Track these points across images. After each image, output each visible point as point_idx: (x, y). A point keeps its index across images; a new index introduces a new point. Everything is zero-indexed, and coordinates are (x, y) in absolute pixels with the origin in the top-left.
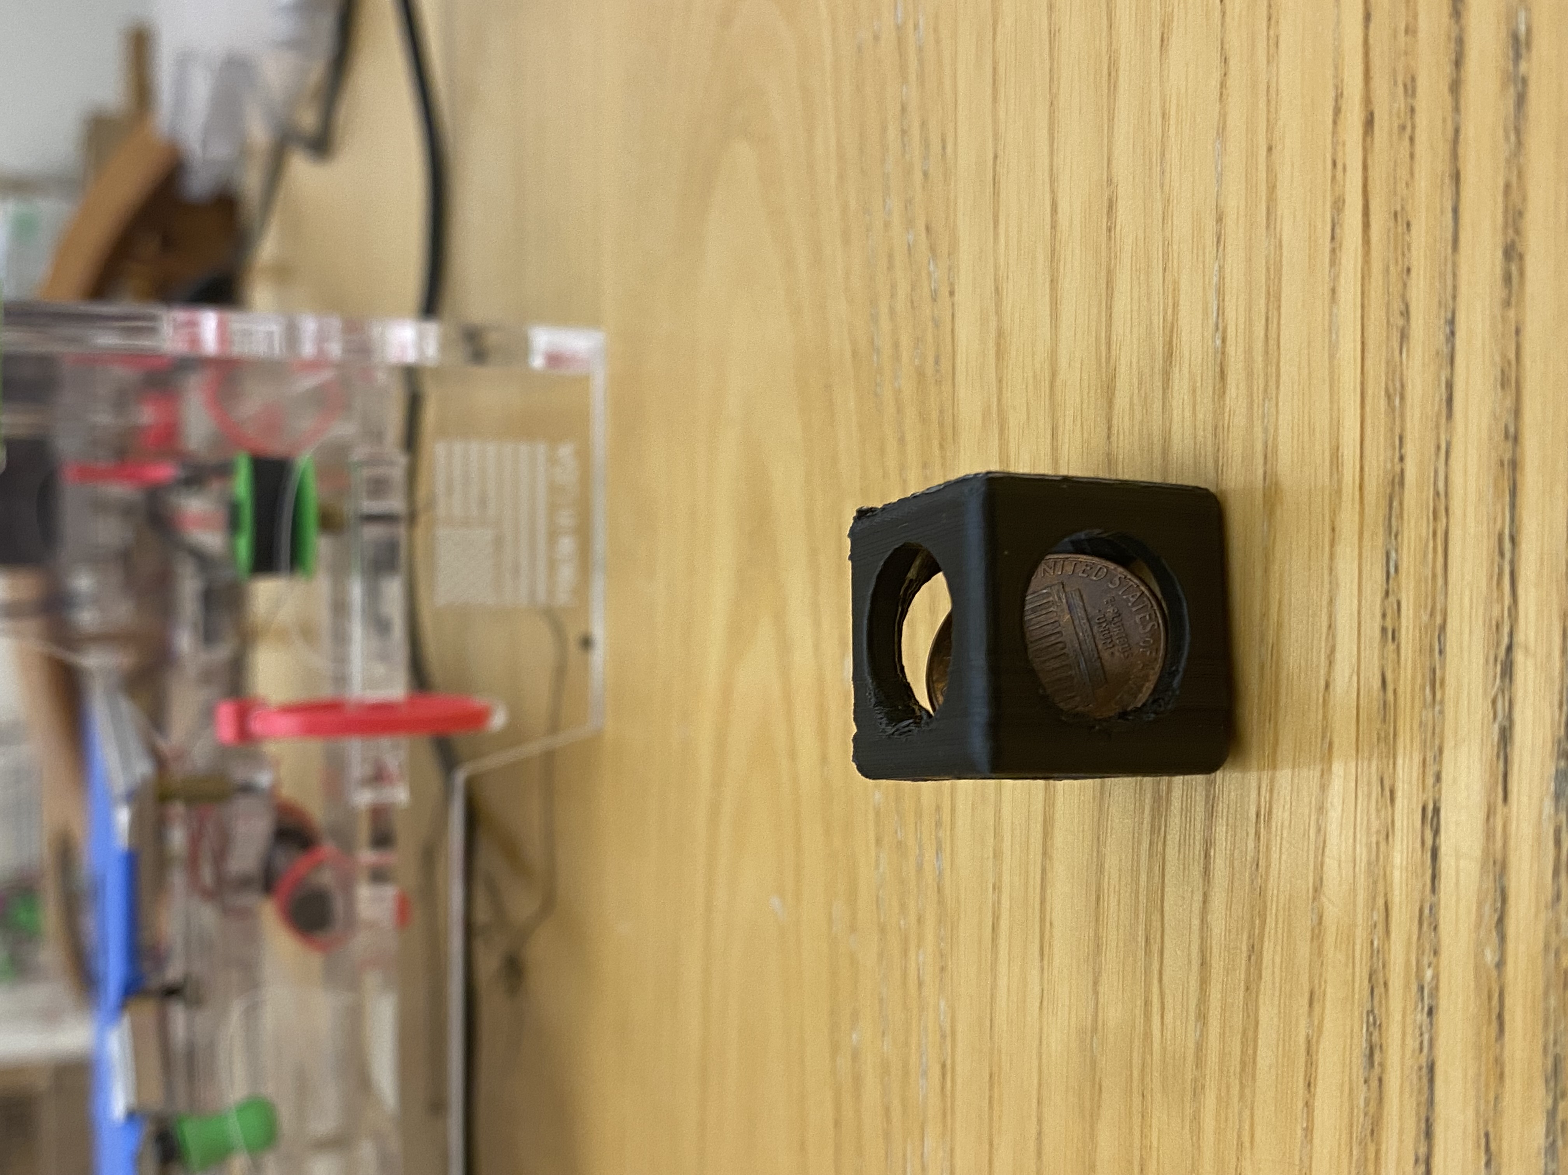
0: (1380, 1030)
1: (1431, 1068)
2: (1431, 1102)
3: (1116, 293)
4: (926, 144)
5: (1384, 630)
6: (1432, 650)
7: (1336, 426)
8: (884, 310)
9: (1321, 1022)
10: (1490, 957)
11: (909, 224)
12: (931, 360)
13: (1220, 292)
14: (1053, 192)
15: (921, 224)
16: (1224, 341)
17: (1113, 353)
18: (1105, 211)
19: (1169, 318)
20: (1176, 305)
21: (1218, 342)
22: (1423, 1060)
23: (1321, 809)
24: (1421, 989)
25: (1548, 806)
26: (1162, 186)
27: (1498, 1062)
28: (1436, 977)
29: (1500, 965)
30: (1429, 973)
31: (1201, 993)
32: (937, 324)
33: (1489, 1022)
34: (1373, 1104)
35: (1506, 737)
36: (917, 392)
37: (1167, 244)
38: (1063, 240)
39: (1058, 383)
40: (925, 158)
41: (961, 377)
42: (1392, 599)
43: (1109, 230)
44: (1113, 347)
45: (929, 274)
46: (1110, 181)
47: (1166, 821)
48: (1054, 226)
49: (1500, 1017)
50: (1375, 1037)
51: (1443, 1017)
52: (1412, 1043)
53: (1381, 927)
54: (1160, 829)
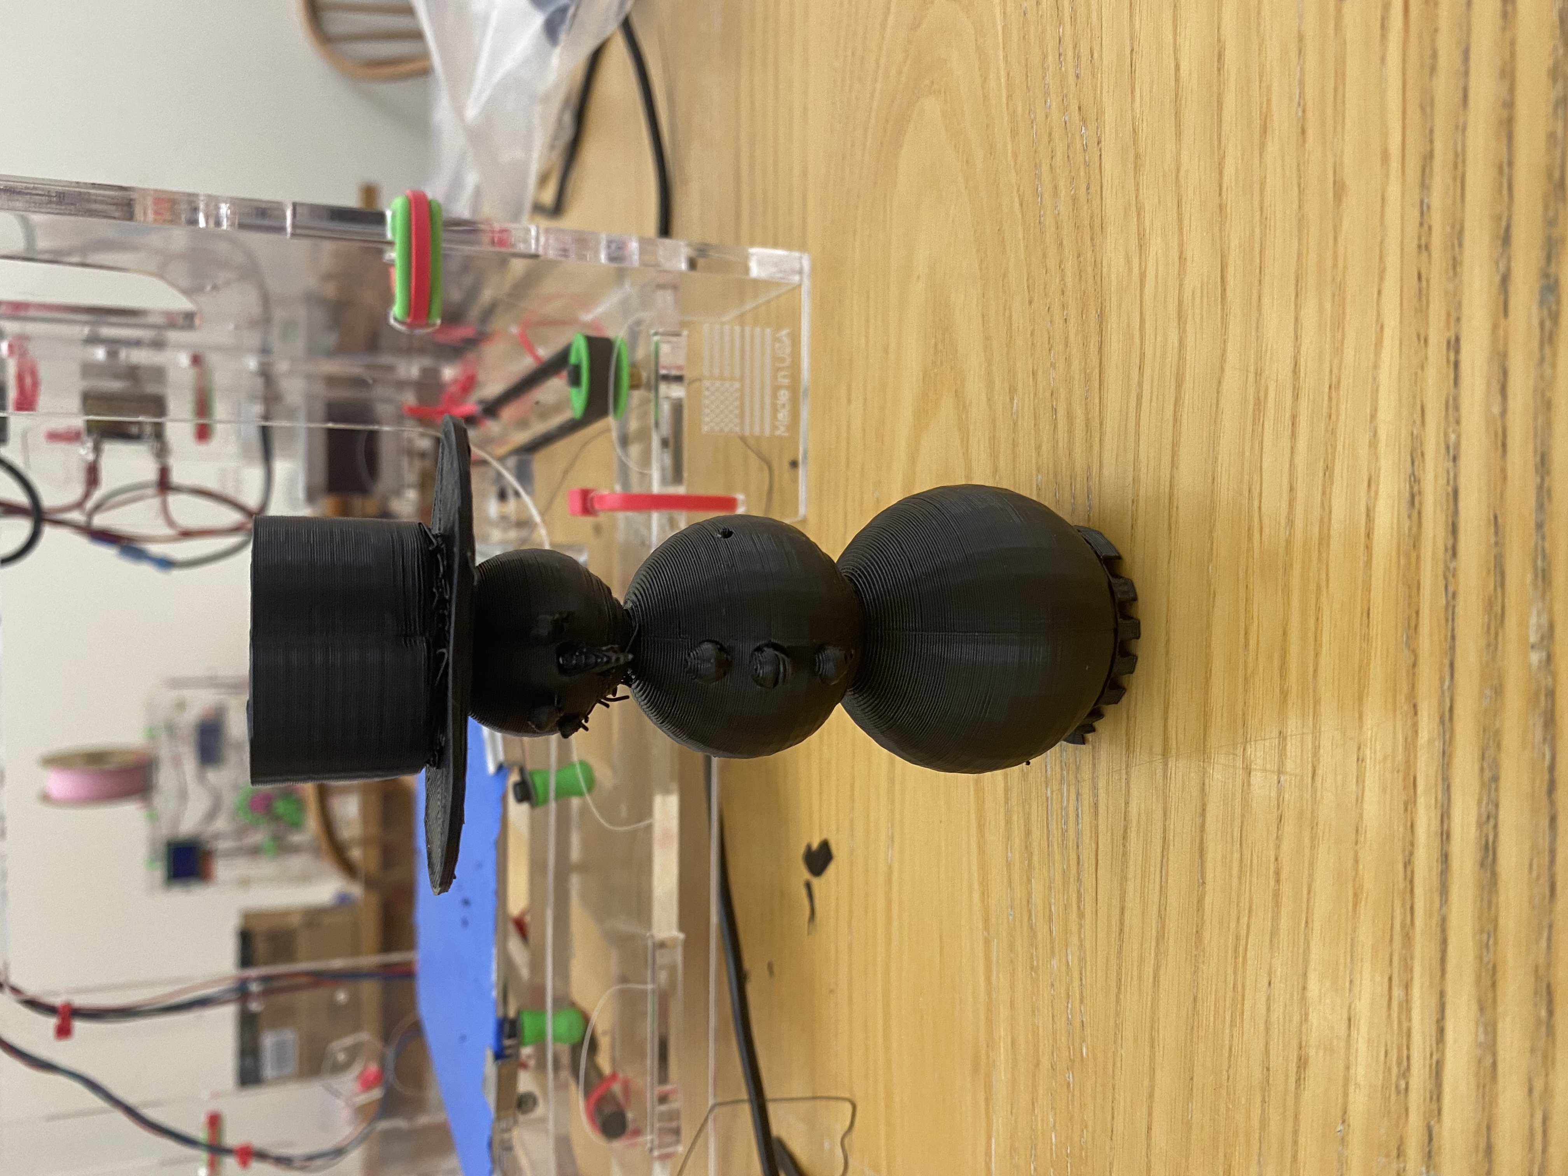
0: (1419, 484)
1: (1456, 492)
2: (1456, 512)
3: (1224, 107)
4: (1077, 57)
5: (1419, 246)
6: (1453, 245)
7: (1385, 136)
8: (1045, 168)
9: (1377, 493)
10: (1496, 410)
11: (1065, 109)
12: (1083, 188)
13: (1302, 84)
14: (1176, 59)
15: (1074, 107)
16: (1304, 111)
17: (1223, 144)
18: (1216, 59)
19: (1264, 110)
20: (1269, 101)
21: (1300, 113)
22: (1450, 489)
23: (1376, 366)
24: (1448, 448)
25: (1535, 309)
26: (1258, 32)
27: (1503, 471)
28: (1459, 437)
29: (1504, 413)
30: (1453, 437)
31: (1289, 508)
32: (1087, 164)
33: (1496, 449)
34: (1415, 529)
35: (1505, 280)
36: (1073, 210)
37: (1262, 66)
38: (1184, 86)
39: (1182, 173)
40: (1077, 66)
41: (1107, 193)
42: (1426, 227)
43: (1219, 70)
44: (1223, 138)
45: (1082, 136)
46: (1219, 40)
47: (1264, 414)
48: (1177, 80)
49: (1504, 445)
50: (1416, 489)
51: (1463, 461)
52: (1442, 481)
53: (1418, 422)
54: (1259, 419)
